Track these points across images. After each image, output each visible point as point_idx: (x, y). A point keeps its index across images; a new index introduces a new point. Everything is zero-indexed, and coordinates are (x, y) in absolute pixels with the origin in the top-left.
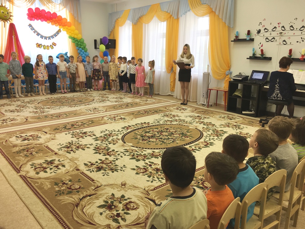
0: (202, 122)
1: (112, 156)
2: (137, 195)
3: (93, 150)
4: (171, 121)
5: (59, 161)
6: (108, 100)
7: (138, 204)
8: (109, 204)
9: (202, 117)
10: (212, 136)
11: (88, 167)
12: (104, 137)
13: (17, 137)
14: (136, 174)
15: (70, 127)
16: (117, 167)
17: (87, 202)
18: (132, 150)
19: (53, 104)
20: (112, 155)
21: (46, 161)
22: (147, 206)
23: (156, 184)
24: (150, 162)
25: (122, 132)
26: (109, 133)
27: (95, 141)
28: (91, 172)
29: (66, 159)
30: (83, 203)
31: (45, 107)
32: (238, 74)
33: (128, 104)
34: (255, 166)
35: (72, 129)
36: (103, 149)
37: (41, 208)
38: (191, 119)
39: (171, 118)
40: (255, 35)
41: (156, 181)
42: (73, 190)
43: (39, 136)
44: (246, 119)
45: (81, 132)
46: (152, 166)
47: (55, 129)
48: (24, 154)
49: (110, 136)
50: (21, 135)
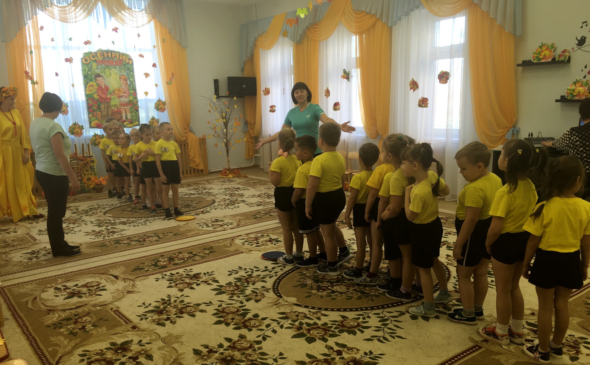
1: (254, 329)
3: (213, 315)
5: (141, 345)
6: (243, 201)
11: (202, 358)
12: (236, 286)
13: (56, 289)
15: (165, 263)
16: (266, 359)
18: (297, 313)
19: (132, 214)
20: (253, 327)
21: (113, 344)
24: (337, 344)
25: (273, 272)
26: (245, 275)
27: (217, 294)
31: (117, 221)
35: (171, 266)
36: (233, 313)
43: (101, 286)
45: (187, 275)
46: (343, 353)
47: (135, 270)
48: (68, 329)
49: (248, 282)
50: (65, 284)
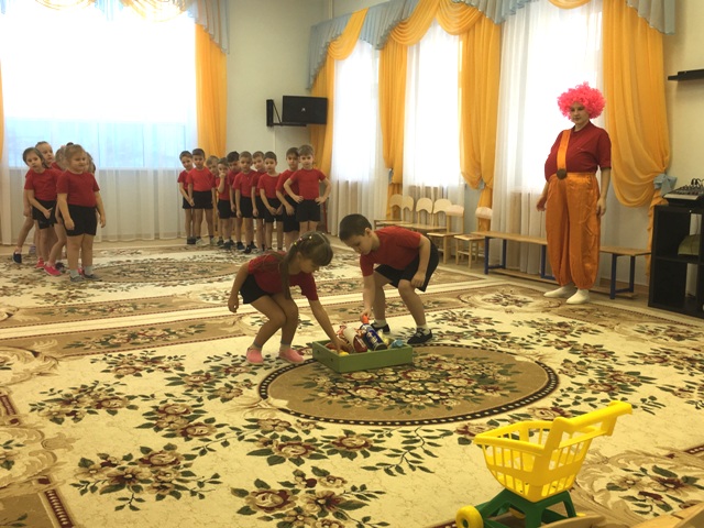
0: (567, 344)
1: (195, 439)
3: (144, 415)
5: (6, 447)
9: (572, 329)
10: (590, 391)
11: (87, 472)
12: (208, 376)
14: (240, 512)
15: (120, 341)
16: (187, 482)
20: (197, 435)
24: (315, 470)
25: (275, 362)
26: (230, 364)
28: (83, 492)
29: (34, 439)
35: (128, 346)
38: (535, 330)
39: (464, 326)
43: (6, 364)
45: (143, 358)
46: (318, 485)
47: (70, 346)
49: (228, 373)
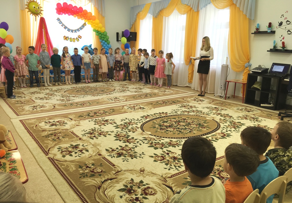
0: (219, 114)
1: (132, 143)
2: (155, 181)
3: (114, 137)
4: (189, 112)
5: (83, 146)
6: (128, 90)
7: (155, 190)
8: (128, 188)
9: (219, 109)
10: (229, 128)
11: (110, 152)
12: (124, 125)
13: (45, 122)
14: (154, 161)
15: (93, 115)
16: (136, 154)
17: (109, 185)
18: (150, 138)
19: (77, 93)
20: (131, 142)
21: (71, 145)
22: (164, 192)
23: (173, 172)
24: (167, 150)
25: (141, 121)
26: (129, 122)
27: (116, 128)
28: (112, 157)
29: (89, 144)
30: (105, 185)
31: (71, 96)
32: (258, 67)
33: (147, 94)
34: (275, 158)
35: (96, 116)
36: (123, 136)
37: (67, 189)
38: (208, 110)
39: (189, 109)
40: (277, 27)
41: (173, 169)
42: (95, 173)
43: (65, 122)
44: (264, 112)
45: (103, 120)
46: (170, 154)
47: (80, 117)
48: (52, 138)
49: (130, 124)
50: (49, 120)
